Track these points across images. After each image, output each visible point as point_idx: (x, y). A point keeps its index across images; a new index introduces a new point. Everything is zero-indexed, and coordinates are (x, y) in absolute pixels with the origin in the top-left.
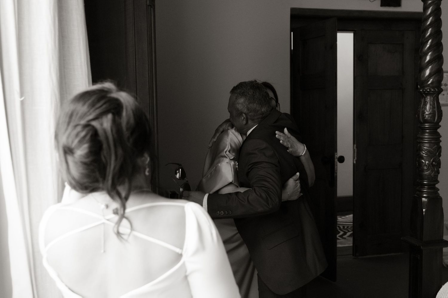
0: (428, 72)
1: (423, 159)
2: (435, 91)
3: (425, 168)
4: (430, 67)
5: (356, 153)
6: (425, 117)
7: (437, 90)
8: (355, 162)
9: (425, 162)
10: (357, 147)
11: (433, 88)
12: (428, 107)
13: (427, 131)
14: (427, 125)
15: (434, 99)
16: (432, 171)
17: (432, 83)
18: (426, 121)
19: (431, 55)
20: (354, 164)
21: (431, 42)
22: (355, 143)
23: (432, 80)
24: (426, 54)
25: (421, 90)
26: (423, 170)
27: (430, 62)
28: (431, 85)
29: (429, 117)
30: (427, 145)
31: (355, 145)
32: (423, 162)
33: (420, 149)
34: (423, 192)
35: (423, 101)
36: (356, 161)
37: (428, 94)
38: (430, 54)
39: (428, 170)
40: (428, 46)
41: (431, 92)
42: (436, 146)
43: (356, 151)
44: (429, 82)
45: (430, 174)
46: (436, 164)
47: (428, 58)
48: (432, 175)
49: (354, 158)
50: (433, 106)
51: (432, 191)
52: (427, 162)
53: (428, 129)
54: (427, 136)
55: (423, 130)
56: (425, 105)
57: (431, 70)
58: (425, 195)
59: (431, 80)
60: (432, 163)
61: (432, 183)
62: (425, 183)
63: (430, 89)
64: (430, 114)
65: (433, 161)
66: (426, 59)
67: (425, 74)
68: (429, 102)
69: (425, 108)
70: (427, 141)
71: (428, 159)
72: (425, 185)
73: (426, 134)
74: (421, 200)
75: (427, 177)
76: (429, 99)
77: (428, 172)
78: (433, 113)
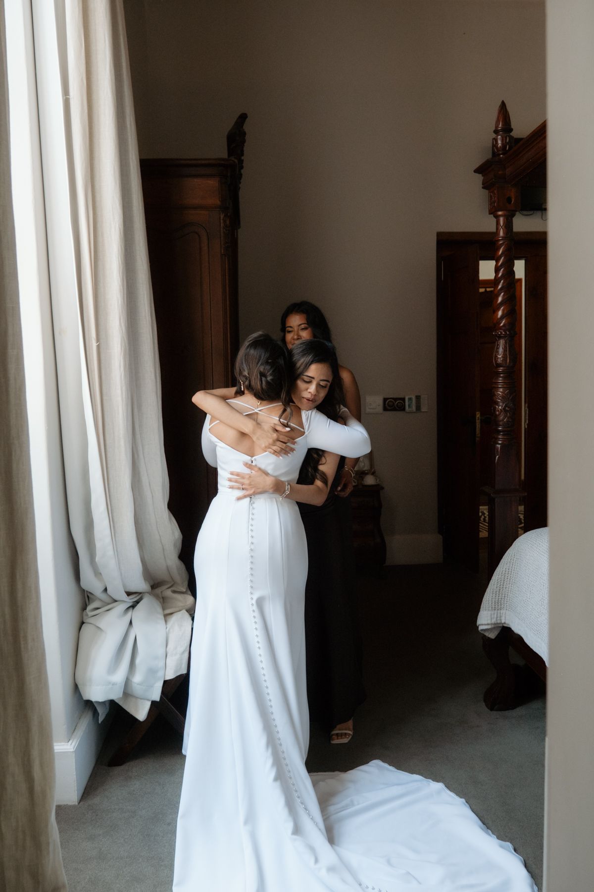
0: (500, 313)
2: (507, 334)
3: (497, 413)
4: (502, 308)
5: (527, 415)
6: (498, 361)
7: (508, 333)
8: (526, 427)
10: (528, 407)
11: (505, 331)
12: (501, 350)
13: (502, 375)
14: (501, 369)
15: (506, 343)
16: (505, 417)
17: (504, 325)
18: (499, 365)
21: (503, 283)
22: (527, 402)
23: (504, 323)
24: (498, 297)
25: (494, 333)
26: (496, 416)
27: (502, 303)
28: (503, 328)
29: (501, 360)
30: (501, 390)
31: (527, 405)
34: (497, 439)
35: (495, 344)
36: (528, 425)
37: (500, 337)
38: (502, 294)
39: (500, 414)
41: (502, 335)
42: (509, 391)
43: (527, 412)
44: (502, 325)
46: (508, 409)
47: (500, 299)
48: (505, 420)
49: (525, 421)
50: (504, 350)
51: (505, 437)
52: (500, 408)
53: (501, 374)
54: (500, 380)
55: (498, 374)
56: (498, 348)
57: (503, 311)
58: (500, 442)
59: (503, 321)
60: (504, 409)
61: (505, 429)
62: (500, 429)
63: (501, 332)
64: (501, 357)
65: (505, 406)
66: (497, 300)
67: (497, 315)
68: (501, 345)
69: (497, 352)
70: (500, 386)
71: (501, 404)
72: (500, 431)
73: (501, 379)
74: (495, 447)
75: (501, 423)
76: (502, 342)
77: (501, 418)
78: (505, 357)
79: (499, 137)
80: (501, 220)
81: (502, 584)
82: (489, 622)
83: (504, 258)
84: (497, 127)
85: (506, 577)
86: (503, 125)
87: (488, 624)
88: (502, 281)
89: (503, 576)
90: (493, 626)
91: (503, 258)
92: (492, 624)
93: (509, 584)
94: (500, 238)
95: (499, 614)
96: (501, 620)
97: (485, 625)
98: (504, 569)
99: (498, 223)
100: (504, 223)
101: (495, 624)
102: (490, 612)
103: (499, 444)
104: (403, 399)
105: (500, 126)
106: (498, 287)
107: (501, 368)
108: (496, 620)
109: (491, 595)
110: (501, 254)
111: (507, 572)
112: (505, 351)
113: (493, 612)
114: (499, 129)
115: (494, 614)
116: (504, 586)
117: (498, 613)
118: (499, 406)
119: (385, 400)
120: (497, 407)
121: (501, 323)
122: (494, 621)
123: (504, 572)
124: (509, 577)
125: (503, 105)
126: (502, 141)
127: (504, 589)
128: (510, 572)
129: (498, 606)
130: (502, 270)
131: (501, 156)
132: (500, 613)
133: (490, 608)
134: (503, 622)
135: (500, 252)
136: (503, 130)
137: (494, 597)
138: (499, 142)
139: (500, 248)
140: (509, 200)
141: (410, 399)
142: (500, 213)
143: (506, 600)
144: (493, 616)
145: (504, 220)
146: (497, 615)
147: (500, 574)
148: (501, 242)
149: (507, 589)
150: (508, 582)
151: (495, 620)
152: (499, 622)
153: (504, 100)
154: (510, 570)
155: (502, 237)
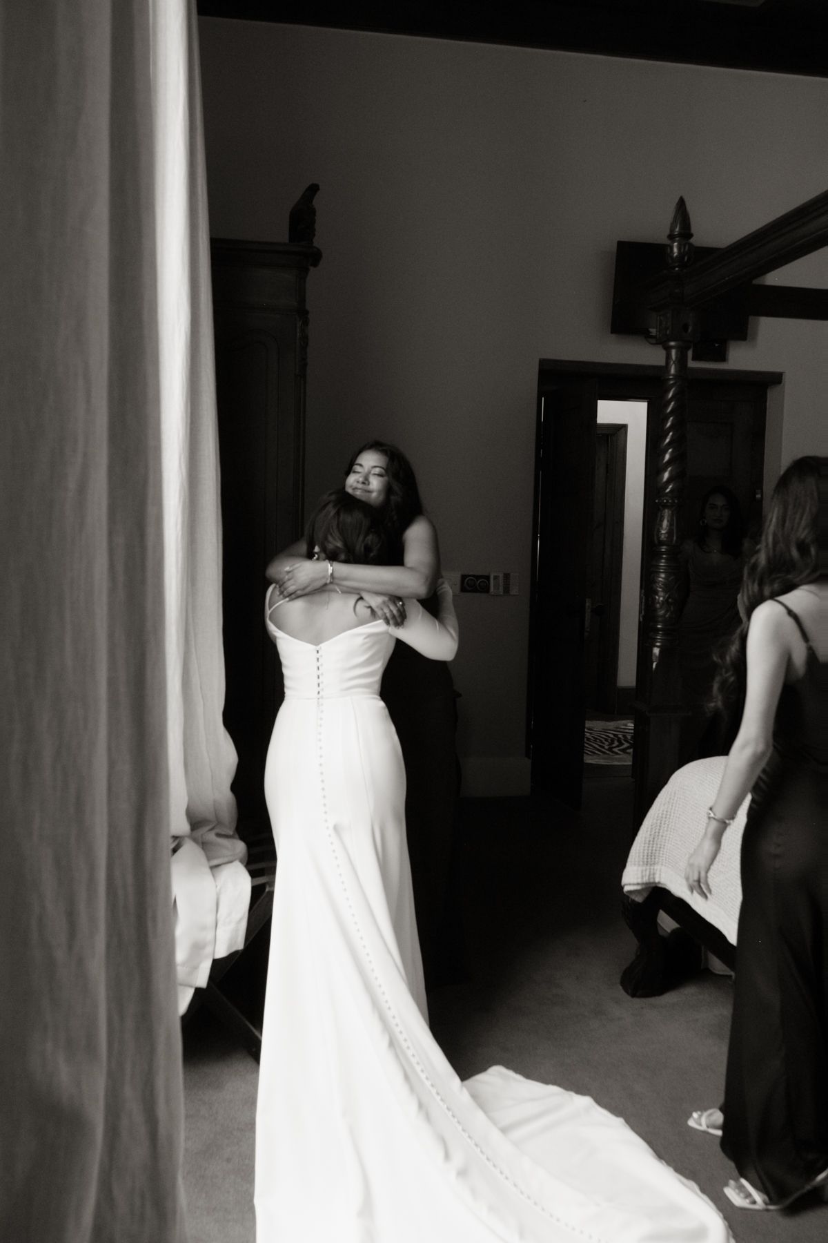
0: (666, 475)
1: (657, 595)
2: (674, 502)
3: (658, 606)
4: (669, 469)
5: (643, 604)
6: (660, 537)
7: (676, 501)
8: (641, 620)
9: (659, 599)
11: (672, 498)
12: (665, 523)
13: (664, 556)
14: (663, 549)
15: (673, 515)
16: (667, 611)
17: (671, 492)
18: (661, 543)
19: (672, 454)
20: (640, 622)
21: (672, 436)
24: (665, 452)
25: (657, 501)
26: (655, 610)
27: (669, 462)
28: (670, 495)
29: (665, 537)
30: (663, 575)
31: (643, 591)
32: (656, 599)
33: (654, 582)
34: (655, 640)
35: (659, 514)
36: (644, 617)
37: (665, 506)
38: (670, 450)
39: (661, 608)
40: (668, 440)
41: (669, 504)
42: (673, 577)
43: (643, 600)
44: (668, 490)
45: (665, 614)
46: (672, 602)
47: (667, 457)
48: (667, 616)
49: (640, 612)
52: (661, 599)
53: (664, 554)
54: (663, 563)
55: (660, 554)
56: (662, 520)
57: (671, 472)
58: (658, 644)
59: (671, 486)
60: (667, 601)
62: (659, 626)
63: (667, 500)
64: (667, 533)
65: (669, 598)
66: (664, 458)
67: (663, 477)
68: (666, 517)
69: (661, 525)
70: (662, 571)
71: (661, 594)
72: (659, 630)
73: (663, 561)
74: (652, 651)
75: (660, 619)
76: (667, 513)
77: (661, 613)
78: (670, 533)
79: (676, 244)
80: (673, 352)
81: (657, 830)
82: (640, 881)
83: (675, 404)
84: (672, 230)
85: (663, 822)
86: (680, 228)
87: (638, 884)
88: (671, 434)
89: (659, 821)
90: (644, 886)
91: (673, 403)
92: (642, 884)
93: (667, 831)
94: (671, 377)
95: (652, 871)
96: (654, 878)
97: (634, 884)
98: (661, 812)
99: (668, 357)
100: (676, 358)
101: (646, 884)
102: (640, 868)
103: (657, 646)
104: (488, 578)
105: (677, 229)
106: (665, 441)
107: (664, 547)
108: (649, 879)
109: (643, 845)
110: (671, 398)
111: (664, 816)
112: (671, 524)
113: (644, 868)
114: (676, 233)
115: (646, 870)
116: (661, 834)
117: (650, 869)
118: (659, 597)
119: (464, 577)
120: (657, 597)
121: (666, 489)
122: (645, 880)
123: (660, 815)
124: (667, 822)
125: (682, 203)
126: (679, 249)
127: (660, 837)
128: (668, 816)
129: (650, 859)
130: (671, 418)
131: (677, 269)
132: (654, 869)
133: (641, 863)
134: (657, 880)
135: (670, 395)
136: (680, 235)
137: (646, 848)
138: (675, 250)
139: (670, 390)
140: (685, 327)
141: (496, 578)
142: (672, 344)
143: (661, 852)
144: (644, 873)
145: (676, 354)
146: (650, 872)
147: (656, 817)
148: (671, 382)
149: (664, 838)
150: (665, 829)
151: (647, 878)
152: (652, 880)
153: (684, 197)
154: (669, 813)
155: (673, 375)
